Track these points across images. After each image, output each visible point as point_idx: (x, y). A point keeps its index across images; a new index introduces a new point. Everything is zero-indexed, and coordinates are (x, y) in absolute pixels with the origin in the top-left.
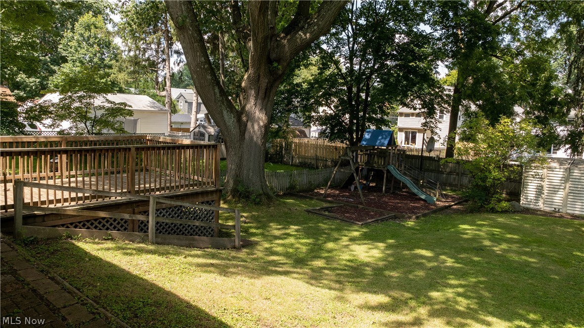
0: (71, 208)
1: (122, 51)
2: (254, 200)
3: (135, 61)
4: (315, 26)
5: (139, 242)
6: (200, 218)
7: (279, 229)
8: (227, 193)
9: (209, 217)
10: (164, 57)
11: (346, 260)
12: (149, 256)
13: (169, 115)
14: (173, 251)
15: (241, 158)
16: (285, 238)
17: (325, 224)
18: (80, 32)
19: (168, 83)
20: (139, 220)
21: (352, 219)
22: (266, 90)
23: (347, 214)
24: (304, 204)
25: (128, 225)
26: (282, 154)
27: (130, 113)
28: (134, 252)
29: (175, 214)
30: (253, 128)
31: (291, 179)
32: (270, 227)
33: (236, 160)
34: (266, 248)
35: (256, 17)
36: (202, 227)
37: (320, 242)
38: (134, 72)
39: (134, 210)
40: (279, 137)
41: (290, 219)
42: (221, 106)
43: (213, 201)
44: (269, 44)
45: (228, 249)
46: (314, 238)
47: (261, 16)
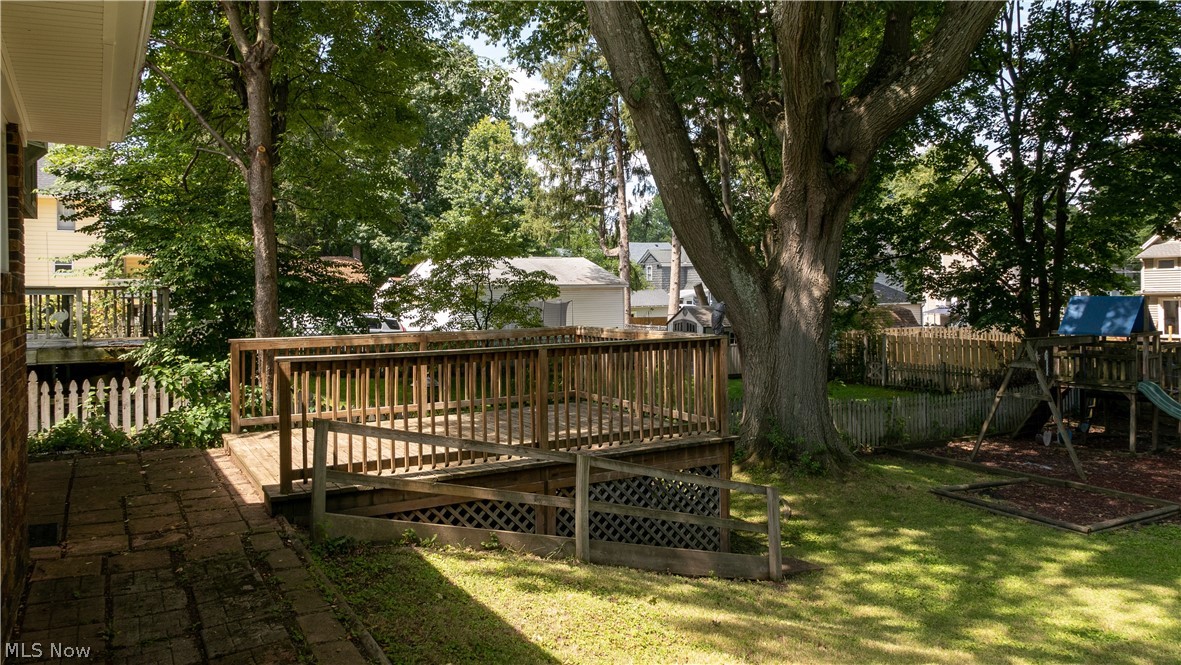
0: (422, 477)
1: (540, 179)
2: (808, 466)
3: (563, 196)
4: (928, 67)
5: (555, 558)
6: (687, 505)
7: (872, 535)
8: (746, 448)
9: (708, 502)
10: (616, 182)
11: (1064, 630)
12: (572, 595)
13: (626, 292)
14: (627, 583)
15: (773, 371)
16: (890, 560)
17: (988, 526)
18: (471, 153)
19: (623, 232)
20: (557, 508)
21: (1058, 515)
22: (823, 218)
23: (1040, 502)
24: (925, 476)
25: (534, 518)
26: (862, 363)
27: (554, 291)
28: (540, 582)
29: (634, 493)
30: (799, 303)
31: (889, 416)
32: (850, 529)
33: (763, 376)
34: (846, 584)
35: (794, 62)
36: (692, 526)
37: (983, 574)
38: (561, 216)
39: (546, 484)
40: (855, 327)
41: (896, 511)
42: (725, 260)
43: (714, 467)
44: (824, 118)
45: (754, 581)
46: (964, 563)
47: (805, 57)
